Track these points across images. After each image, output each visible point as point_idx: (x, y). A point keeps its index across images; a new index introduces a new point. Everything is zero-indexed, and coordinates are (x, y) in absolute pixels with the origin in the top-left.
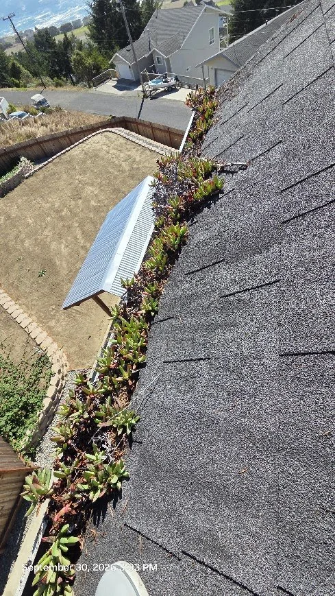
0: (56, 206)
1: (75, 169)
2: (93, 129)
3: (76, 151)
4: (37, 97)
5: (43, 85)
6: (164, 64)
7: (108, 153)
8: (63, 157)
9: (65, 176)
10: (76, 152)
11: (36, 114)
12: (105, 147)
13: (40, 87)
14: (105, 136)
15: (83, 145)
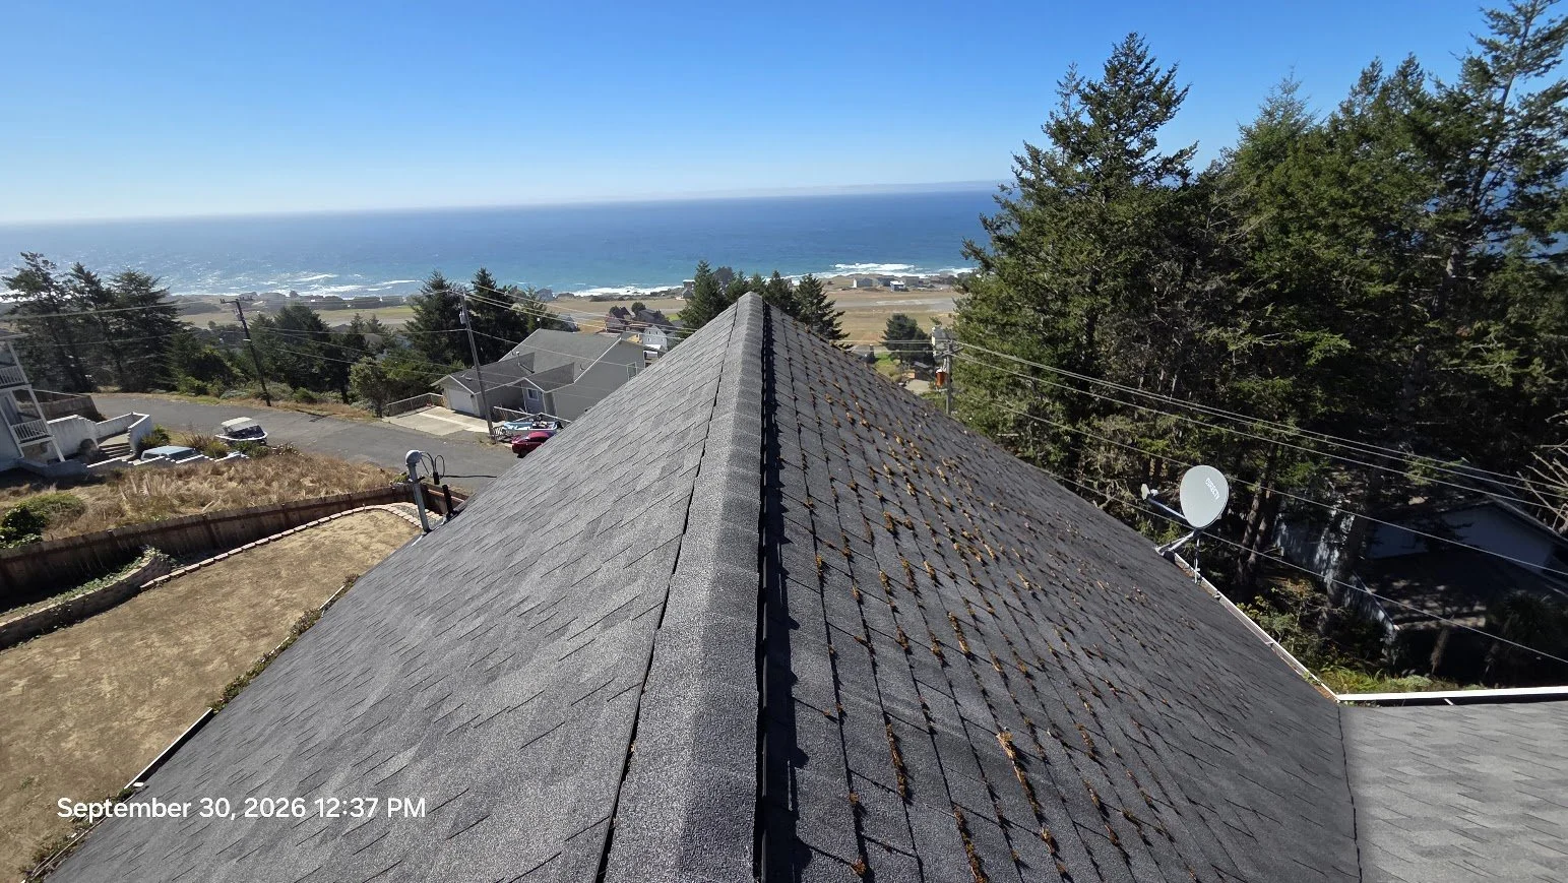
0: (197, 651)
1: (278, 576)
2: (349, 503)
3: (294, 542)
4: (239, 423)
5: (267, 398)
6: (541, 401)
7: (366, 548)
8: (259, 552)
9: (246, 590)
10: (294, 544)
11: (223, 454)
12: (362, 538)
13: (257, 402)
14: (372, 518)
15: (315, 531)
